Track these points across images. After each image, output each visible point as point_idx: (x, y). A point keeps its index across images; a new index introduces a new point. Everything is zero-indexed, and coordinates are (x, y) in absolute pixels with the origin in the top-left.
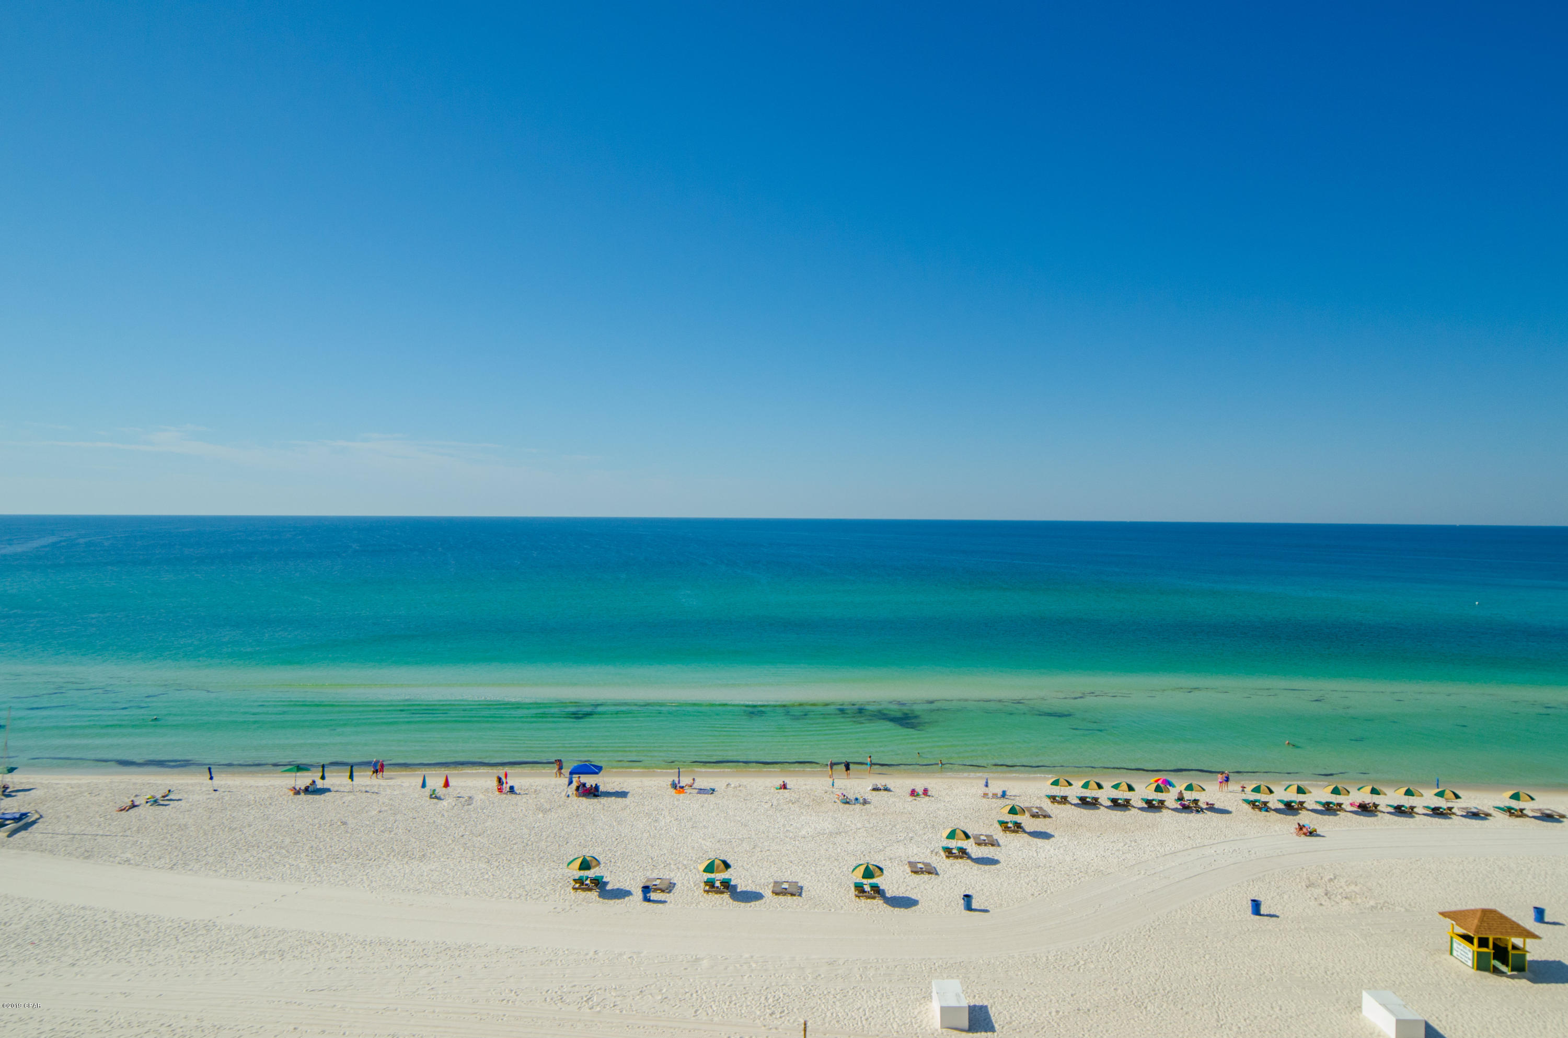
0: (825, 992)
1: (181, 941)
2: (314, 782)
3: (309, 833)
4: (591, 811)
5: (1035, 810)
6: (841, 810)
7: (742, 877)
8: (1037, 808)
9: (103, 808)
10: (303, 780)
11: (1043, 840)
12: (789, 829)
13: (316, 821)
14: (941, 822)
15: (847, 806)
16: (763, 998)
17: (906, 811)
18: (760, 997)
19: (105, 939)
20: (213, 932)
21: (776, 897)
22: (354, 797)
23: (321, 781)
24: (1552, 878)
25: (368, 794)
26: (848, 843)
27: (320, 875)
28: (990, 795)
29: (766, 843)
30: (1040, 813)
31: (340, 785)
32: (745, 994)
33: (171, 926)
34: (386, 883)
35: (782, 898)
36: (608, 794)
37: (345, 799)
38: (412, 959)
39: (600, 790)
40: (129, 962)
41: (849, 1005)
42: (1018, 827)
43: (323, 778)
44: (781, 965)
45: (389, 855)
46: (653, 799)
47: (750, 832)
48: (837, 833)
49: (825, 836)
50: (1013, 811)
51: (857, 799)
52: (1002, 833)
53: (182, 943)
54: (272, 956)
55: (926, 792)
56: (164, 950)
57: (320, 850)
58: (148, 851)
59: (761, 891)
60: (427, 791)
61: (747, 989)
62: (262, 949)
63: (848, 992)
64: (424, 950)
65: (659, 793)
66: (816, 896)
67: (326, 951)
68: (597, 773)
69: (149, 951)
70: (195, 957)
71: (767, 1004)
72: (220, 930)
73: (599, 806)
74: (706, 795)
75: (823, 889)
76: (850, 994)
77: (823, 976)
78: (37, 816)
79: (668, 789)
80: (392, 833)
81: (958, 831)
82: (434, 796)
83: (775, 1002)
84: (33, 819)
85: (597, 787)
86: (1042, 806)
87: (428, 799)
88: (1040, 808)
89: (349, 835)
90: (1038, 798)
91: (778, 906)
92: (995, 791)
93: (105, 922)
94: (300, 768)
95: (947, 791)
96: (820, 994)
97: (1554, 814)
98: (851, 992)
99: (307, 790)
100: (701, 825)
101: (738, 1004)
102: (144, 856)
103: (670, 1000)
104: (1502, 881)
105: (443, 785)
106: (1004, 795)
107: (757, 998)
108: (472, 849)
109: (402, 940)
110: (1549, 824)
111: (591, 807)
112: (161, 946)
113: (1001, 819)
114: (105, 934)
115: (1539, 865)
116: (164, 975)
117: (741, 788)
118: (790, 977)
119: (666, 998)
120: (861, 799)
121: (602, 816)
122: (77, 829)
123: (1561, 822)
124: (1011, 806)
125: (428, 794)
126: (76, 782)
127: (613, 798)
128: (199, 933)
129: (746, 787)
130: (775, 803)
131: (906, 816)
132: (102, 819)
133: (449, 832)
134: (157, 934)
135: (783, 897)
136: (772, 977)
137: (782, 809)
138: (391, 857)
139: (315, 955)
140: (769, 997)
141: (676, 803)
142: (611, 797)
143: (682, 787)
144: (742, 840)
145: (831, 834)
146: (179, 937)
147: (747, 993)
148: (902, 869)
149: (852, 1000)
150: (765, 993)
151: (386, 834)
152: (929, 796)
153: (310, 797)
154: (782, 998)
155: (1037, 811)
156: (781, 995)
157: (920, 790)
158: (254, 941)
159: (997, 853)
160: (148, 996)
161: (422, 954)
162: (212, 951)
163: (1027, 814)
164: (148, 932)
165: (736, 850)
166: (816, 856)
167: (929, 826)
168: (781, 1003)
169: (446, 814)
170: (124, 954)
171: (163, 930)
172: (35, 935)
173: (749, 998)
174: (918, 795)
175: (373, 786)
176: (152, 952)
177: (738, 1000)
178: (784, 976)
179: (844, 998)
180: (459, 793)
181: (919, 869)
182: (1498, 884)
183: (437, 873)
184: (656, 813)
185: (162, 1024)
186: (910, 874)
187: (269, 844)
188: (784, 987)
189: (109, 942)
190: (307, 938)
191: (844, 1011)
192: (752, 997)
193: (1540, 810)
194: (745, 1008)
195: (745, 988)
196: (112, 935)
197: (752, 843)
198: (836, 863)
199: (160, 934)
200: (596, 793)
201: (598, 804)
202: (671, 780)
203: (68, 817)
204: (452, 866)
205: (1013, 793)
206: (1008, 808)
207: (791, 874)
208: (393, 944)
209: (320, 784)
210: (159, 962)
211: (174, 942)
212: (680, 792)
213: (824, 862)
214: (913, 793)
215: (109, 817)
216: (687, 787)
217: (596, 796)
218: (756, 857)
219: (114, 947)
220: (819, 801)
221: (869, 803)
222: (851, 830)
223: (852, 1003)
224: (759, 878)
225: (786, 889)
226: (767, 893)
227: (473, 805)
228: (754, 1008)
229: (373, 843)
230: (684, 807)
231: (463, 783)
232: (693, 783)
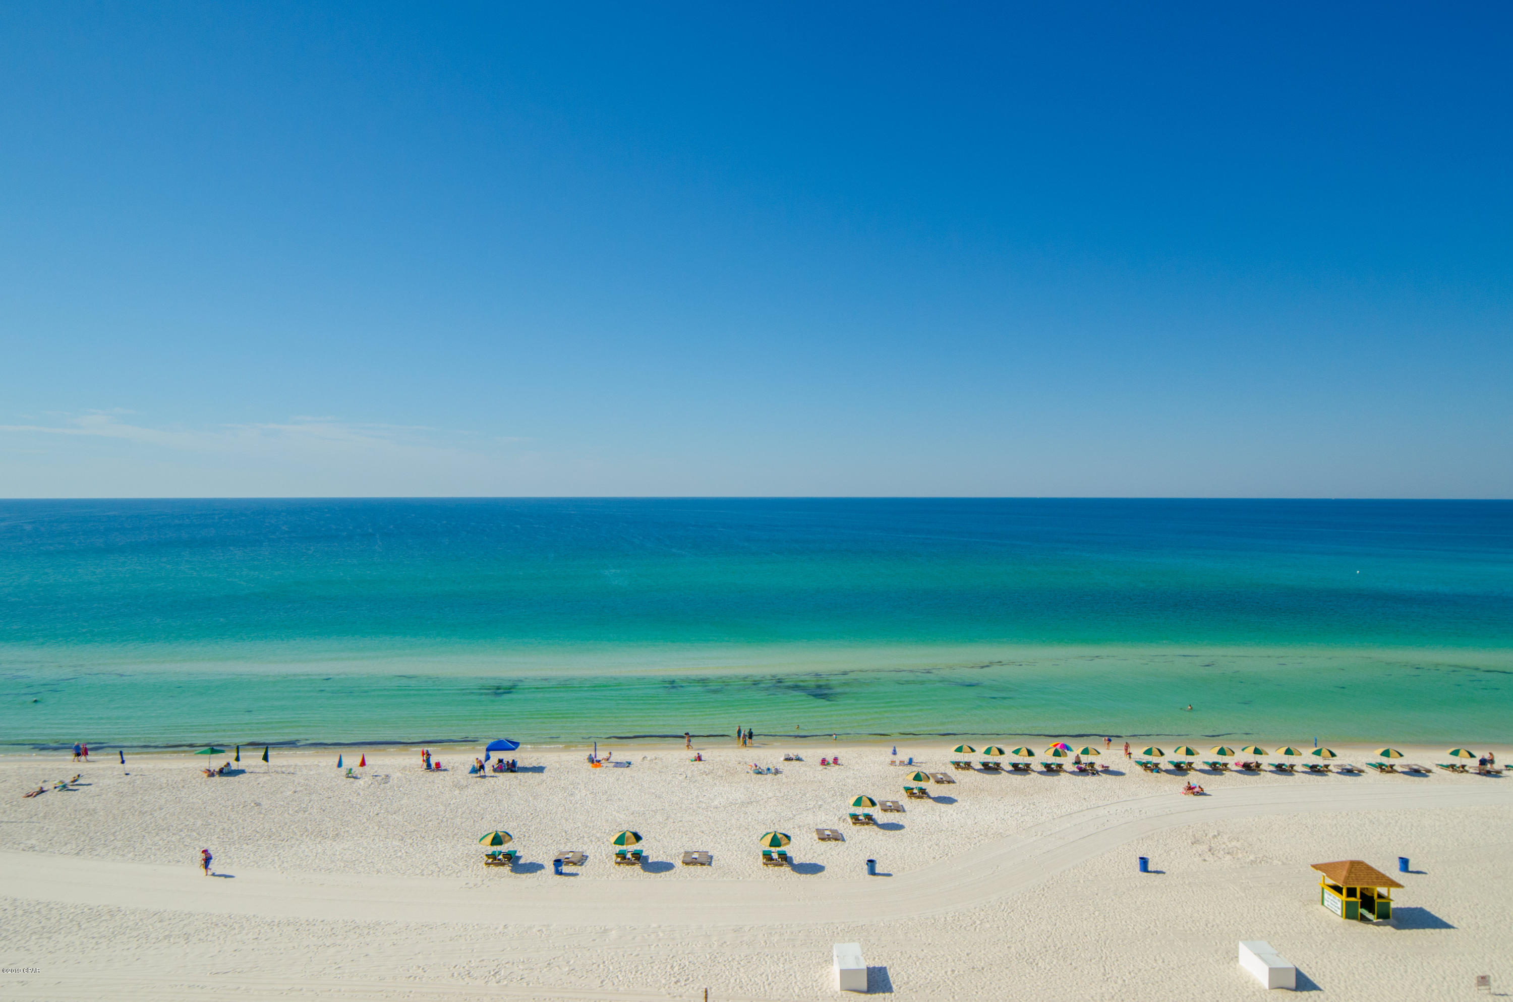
0: (730, 959)
1: (83, 927)
2: (228, 764)
3: (221, 815)
4: (508, 786)
5: (940, 776)
6: (753, 780)
7: (654, 848)
8: (942, 774)
9: (9, 794)
10: (217, 762)
11: (946, 805)
12: (702, 800)
13: (230, 803)
14: (850, 790)
15: (760, 776)
16: (669, 966)
17: (816, 779)
18: (666, 966)
20: (117, 918)
21: (686, 866)
22: (269, 778)
23: (236, 762)
24: (1417, 830)
25: (284, 775)
26: (759, 812)
27: (230, 857)
28: (898, 762)
29: (679, 815)
30: (944, 779)
31: (256, 766)
32: (651, 963)
33: (73, 913)
34: (298, 863)
35: (691, 867)
36: (525, 770)
37: (260, 780)
38: (321, 939)
39: (517, 765)
40: (28, 950)
41: (752, 970)
42: (923, 792)
43: (238, 759)
44: (688, 933)
45: (302, 835)
46: (570, 773)
47: (664, 804)
48: (748, 803)
49: (737, 806)
50: (917, 778)
51: (769, 769)
52: (907, 799)
53: (85, 929)
54: (177, 940)
55: (836, 760)
56: (65, 937)
57: (232, 832)
58: (54, 837)
59: (671, 862)
60: (343, 771)
61: (654, 958)
62: (167, 933)
63: (752, 958)
64: (333, 929)
65: (576, 767)
66: (726, 865)
67: (233, 932)
68: (513, 749)
69: (50, 938)
70: (97, 943)
71: (672, 973)
72: (125, 915)
73: (516, 782)
74: (622, 769)
75: (732, 857)
76: (754, 960)
77: (728, 943)
79: (585, 763)
80: (307, 813)
81: (864, 799)
82: (350, 775)
83: (681, 970)
85: (514, 763)
86: (947, 772)
87: (345, 778)
88: (945, 774)
89: (262, 816)
90: (943, 764)
91: (688, 876)
92: (902, 759)
93: (5, 910)
94: (214, 750)
95: (857, 759)
96: (725, 961)
97: (1421, 769)
98: (755, 958)
99: (221, 772)
100: (616, 798)
101: (644, 974)
102: (49, 842)
103: (576, 972)
104: (1371, 833)
105: (359, 764)
106: (910, 762)
107: (663, 966)
108: (386, 827)
109: (311, 920)
110: (1416, 779)
111: (508, 782)
112: (63, 932)
113: (907, 785)
114: (5, 922)
115: (1406, 818)
116: (64, 962)
117: (657, 761)
118: (696, 945)
119: (572, 970)
120: (773, 769)
121: (518, 792)
123: (1427, 776)
124: (916, 773)
125: (344, 773)
127: (530, 773)
128: (103, 918)
129: (661, 759)
130: (689, 775)
131: (816, 784)
132: (8, 806)
133: (364, 810)
134: (58, 921)
135: (693, 867)
136: (679, 945)
137: (696, 781)
138: (304, 837)
139: (221, 938)
140: (674, 965)
141: (592, 776)
142: (528, 772)
143: (599, 761)
144: (656, 812)
145: (743, 803)
146: (81, 924)
147: (654, 962)
148: (810, 836)
149: (755, 966)
150: (671, 962)
151: (300, 815)
152: (839, 765)
153: (224, 778)
154: (687, 966)
155: (942, 777)
156: (687, 963)
157: (830, 759)
158: (159, 925)
159: (902, 818)
160: (45, 984)
161: (330, 933)
162: (115, 937)
163: (932, 780)
164: (49, 919)
165: (649, 821)
166: (727, 825)
167: (838, 794)
168: (687, 971)
169: (362, 793)
170: (23, 941)
171: (66, 917)
173: (656, 967)
174: (828, 764)
175: (289, 766)
176: (53, 939)
177: (644, 969)
178: (690, 944)
179: (748, 964)
180: (376, 772)
181: (826, 836)
182: (1368, 836)
183: (350, 852)
184: (572, 787)
186: (818, 840)
187: (180, 827)
188: (690, 955)
189: (8, 930)
190: (214, 920)
191: (748, 977)
192: (658, 966)
193: (1408, 765)
194: (650, 977)
195: (651, 957)
196: (12, 923)
197: (665, 815)
198: (746, 832)
199: (62, 921)
200: (513, 769)
201: (515, 779)
202: (588, 754)
204: (365, 845)
205: (920, 761)
206: (913, 775)
207: (702, 844)
208: (301, 924)
209: (234, 765)
210: (60, 949)
211: (75, 928)
212: (596, 766)
213: (734, 831)
214: (824, 762)
215: (15, 803)
216: (603, 761)
217: (512, 771)
218: (668, 827)
219: (14, 935)
220: (732, 772)
221: (781, 773)
222: (762, 799)
223: (756, 968)
224: (670, 849)
225: (696, 859)
226: (678, 863)
227: (389, 783)
228: (660, 976)
229: (286, 824)
230: (600, 781)
231: (380, 763)
232: (610, 757)
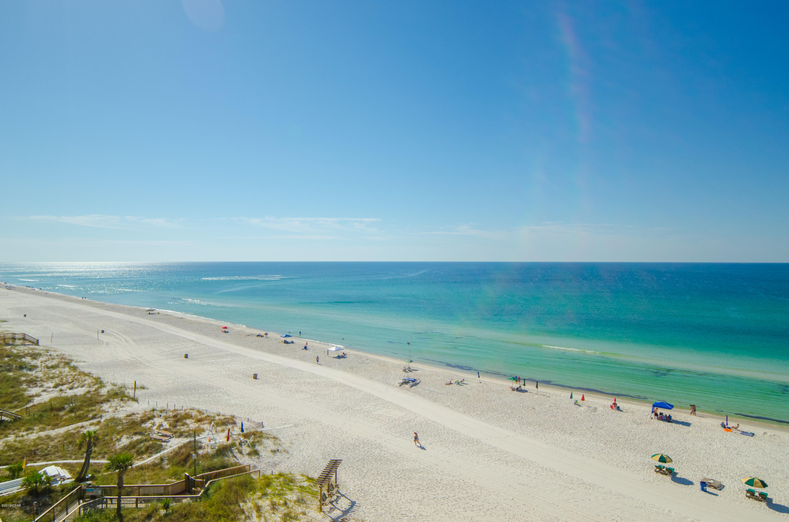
1: (468, 445)
2: (520, 386)
3: (518, 410)
4: (666, 429)
7: (777, 495)
10: (516, 385)
13: (521, 405)
19: (441, 436)
20: (480, 445)
22: (538, 397)
23: (523, 386)
25: (545, 397)
27: (523, 431)
31: (532, 390)
33: (464, 438)
34: (553, 442)
36: (677, 422)
37: (534, 397)
38: (566, 483)
39: (672, 419)
40: (449, 448)
43: (524, 385)
45: (554, 428)
46: (708, 431)
54: (503, 463)
56: (461, 447)
57: (523, 419)
58: (456, 404)
60: (573, 401)
62: (499, 458)
64: (572, 480)
65: (712, 428)
67: (526, 467)
68: (670, 409)
70: (473, 454)
72: (482, 444)
74: (748, 436)
78: (419, 381)
79: (718, 427)
80: (556, 418)
82: (576, 403)
84: (418, 382)
85: (670, 417)
87: (574, 404)
89: (536, 414)
93: (441, 429)
99: (517, 389)
100: (744, 454)
102: (454, 405)
105: (581, 399)
108: (596, 435)
109: (561, 472)
111: (666, 427)
112: (461, 445)
114: (441, 434)
116: (462, 458)
117: (775, 437)
121: (673, 434)
122: (432, 389)
125: (573, 402)
126: (432, 370)
127: (681, 425)
128: (474, 444)
129: (780, 437)
132: (440, 387)
133: (584, 423)
134: (459, 440)
138: (556, 430)
139: (521, 468)
141: (725, 437)
143: (729, 428)
146: (467, 443)
151: (553, 418)
153: (519, 393)
158: (496, 453)
160: (456, 465)
161: (570, 482)
162: (479, 453)
164: (456, 438)
165: (771, 476)
169: (583, 414)
170: (447, 444)
171: (461, 439)
172: (418, 428)
175: (547, 393)
176: (457, 447)
180: (590, 405)
183: (578, 443)
184: (710, 440)
185: (461, 479)
187: (502, 411)
189: (442, 438)
190: (518, 458)
196: (443, 435)
197: (785, 475)
200: (670, 420)
201: (671, 427)
202: (721, 422)
203: (429, 383)
204: (586, 442)
208: (556, 473)
209: (523, 388)
210: (460, 452)
211: (465, 445)
212: (728, 431)
216: (733, 428)
217: (669, 422)
219: (444, 441)
227: (597, 412)
229: (547, 421)
230: (731, 440)
231: (591, 400)
232: (738, 427)
